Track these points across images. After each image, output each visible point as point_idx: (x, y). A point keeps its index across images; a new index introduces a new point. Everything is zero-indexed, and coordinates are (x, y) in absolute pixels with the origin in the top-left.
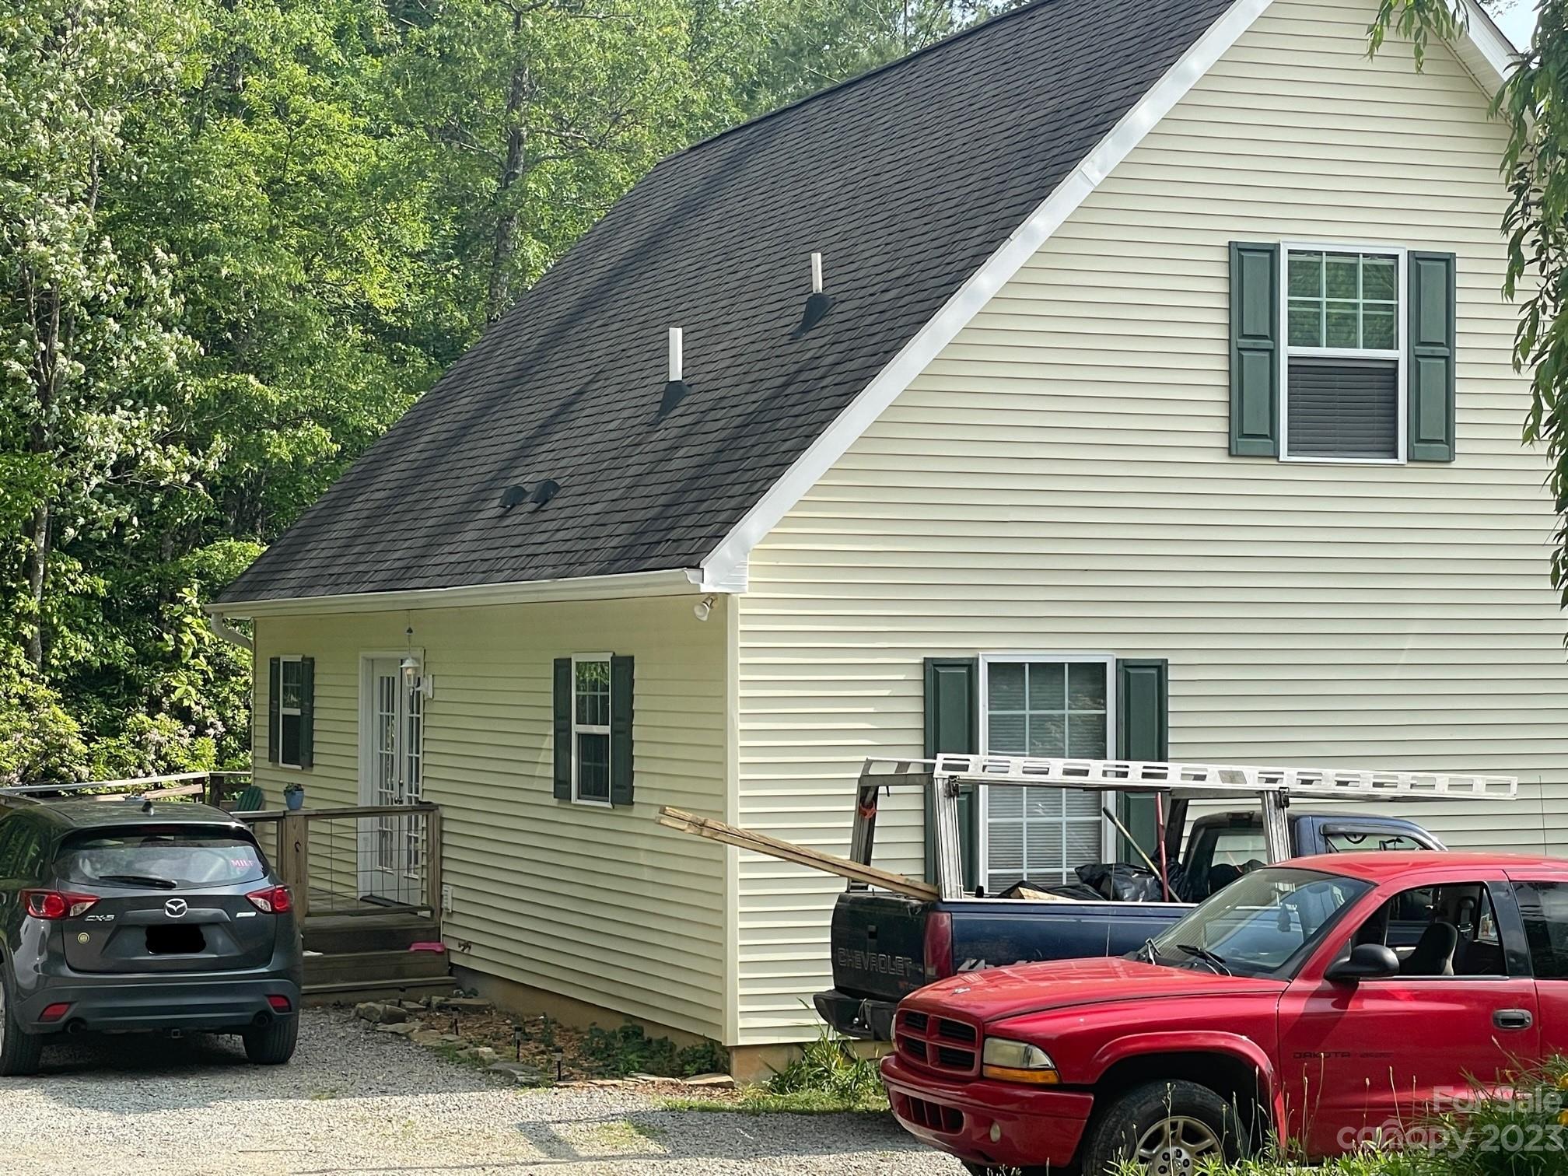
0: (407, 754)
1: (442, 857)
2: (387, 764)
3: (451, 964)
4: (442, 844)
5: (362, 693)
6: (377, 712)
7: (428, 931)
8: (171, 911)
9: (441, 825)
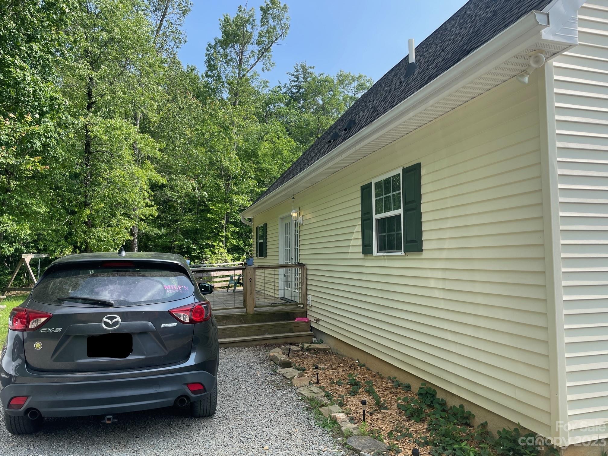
0: (294, 248)
1: (307, 284)
2: (288, 252)
3: (311, 327)
4: (307, 279)
5: (279, 230)
6: (285, 236)
7: (302, 313)
8: (107, 324)
9: (307, 272)
